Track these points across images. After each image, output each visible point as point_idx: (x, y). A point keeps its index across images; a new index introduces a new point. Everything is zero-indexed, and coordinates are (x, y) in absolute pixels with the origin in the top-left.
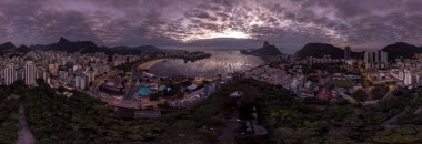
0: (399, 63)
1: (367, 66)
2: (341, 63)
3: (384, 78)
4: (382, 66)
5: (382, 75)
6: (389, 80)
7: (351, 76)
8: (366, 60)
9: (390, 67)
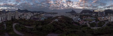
0: (109, 15)
1: (99, 15)
2: (91, 15)
3: (104, 19)
4: (104, 15)
5: (103, 18)
6: (105, 19)
7: (93, 18)
8: (99, 14)
9: (106, 16)
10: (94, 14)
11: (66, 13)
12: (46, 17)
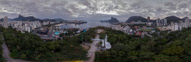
2: (146, 24)
4: (165, 25)
6: (167, 29)
7: (150, 28)
8: (157, 22)
9: (168, 25)
10: (150, 24)
11: (102, 21)
12: (65, 30)
